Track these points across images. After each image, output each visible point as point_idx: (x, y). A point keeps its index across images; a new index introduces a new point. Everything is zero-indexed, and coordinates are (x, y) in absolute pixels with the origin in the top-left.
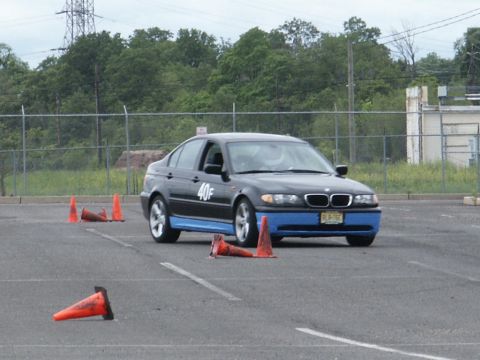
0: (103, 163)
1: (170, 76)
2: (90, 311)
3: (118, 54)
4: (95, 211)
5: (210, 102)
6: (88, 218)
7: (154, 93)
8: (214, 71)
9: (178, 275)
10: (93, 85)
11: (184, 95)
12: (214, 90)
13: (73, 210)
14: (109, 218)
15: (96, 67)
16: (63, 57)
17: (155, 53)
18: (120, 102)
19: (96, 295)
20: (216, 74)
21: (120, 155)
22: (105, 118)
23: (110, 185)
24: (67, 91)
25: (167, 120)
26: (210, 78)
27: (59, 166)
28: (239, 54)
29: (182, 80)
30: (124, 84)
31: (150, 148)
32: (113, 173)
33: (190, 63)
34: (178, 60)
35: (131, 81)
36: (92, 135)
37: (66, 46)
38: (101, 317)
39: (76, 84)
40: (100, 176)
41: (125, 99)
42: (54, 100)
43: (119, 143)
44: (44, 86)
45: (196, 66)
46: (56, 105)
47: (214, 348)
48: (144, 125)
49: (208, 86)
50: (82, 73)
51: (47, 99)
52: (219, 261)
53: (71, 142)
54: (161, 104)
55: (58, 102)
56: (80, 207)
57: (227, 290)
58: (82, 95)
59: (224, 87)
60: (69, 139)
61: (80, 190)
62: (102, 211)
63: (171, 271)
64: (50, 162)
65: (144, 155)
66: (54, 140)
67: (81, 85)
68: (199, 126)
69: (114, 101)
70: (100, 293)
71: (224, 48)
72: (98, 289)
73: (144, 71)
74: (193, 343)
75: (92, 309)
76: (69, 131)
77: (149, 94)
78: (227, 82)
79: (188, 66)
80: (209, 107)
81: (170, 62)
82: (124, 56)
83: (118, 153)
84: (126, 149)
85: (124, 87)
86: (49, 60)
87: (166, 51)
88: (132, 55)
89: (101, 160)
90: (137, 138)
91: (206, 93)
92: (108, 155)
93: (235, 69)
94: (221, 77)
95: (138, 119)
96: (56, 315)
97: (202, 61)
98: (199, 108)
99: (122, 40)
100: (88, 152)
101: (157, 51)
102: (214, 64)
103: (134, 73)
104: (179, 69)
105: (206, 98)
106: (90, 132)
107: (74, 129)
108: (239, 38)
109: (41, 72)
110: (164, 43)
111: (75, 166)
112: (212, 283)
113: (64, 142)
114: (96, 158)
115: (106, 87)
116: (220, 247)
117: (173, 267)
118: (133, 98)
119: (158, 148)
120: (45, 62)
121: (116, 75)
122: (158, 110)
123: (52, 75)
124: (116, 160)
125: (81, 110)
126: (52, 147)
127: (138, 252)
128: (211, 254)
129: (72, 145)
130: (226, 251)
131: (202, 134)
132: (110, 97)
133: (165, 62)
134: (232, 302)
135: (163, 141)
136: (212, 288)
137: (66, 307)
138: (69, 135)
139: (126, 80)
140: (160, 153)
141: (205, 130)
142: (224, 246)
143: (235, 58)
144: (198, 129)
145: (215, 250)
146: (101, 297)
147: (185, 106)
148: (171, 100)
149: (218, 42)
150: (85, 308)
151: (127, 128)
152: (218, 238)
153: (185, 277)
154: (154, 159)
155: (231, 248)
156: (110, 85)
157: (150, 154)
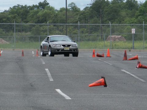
0: (103, 39)
1: (123, 13)
2: (100, 84)
3: (107, 6)
4: (101, 54)
5: (135, 21)
6: (98, 56)
7: (118, 18)
8: (137, 12)
9: (127, 73)
10: (100, 15)
11: (127, 19)
12: (137, 17)
13: (94, 53)
14: (105, 56)
15: (101, 10)
16: (91, 7)
17: (119, 6)
18: (108, 21)
19: (102, 79)
21: (108, 37)
22: (103, 26)
23: (105, 46)
24: (92, 17)
25: (122, 27)
26: (136, 14)
27: (89, 40)
28: (145, 6)
29: (127, 14)
30: (109, 15)
32: (106, 42)
33: (130, 9)
34: (126, 8)
35: (111, 15)
37: (92, 4)
38: (103, 86)
39: (95, 15)
40: (102, 43)
41: (110, 20)
42: (88, 20)
43: (107, 33)
44: (85, 15)
45: (131, 10)
46: (88, 22)
47: (138, 96)
48: (115, 28)
49: (135, 16)
50: (97, 12)
51: (86, 19)
52: (139, 69)
53: (93, 33)
54: (120, 22)
55: (89, 20)
56: (96, 52)
57: (142, 79)
58: (96, 19)
59: (140, 17)
60: (92, 32)
61: (96, 48)
62: (103, 54)
63: (125, 72)
64: (86, 39)
65: (115, 37)
66: (88, 32)
67: (96, 16)
68: (133, 28)
70: (103, 79)
71: (141, 5)
72: (102, 77)
73: (116, 12)
74: (132, 94)
75: (100, 83)
76: (92, 29)
77: (117, 18)
78: (141, 15)
79: (129, 10)
80: (135, 23)
81: (124, 9)
82: (110, 7)
83: (107, 36)
84: (110, 35)
85: (109, 16)
86: (87, 8)
87: (122, 5)
88: (112, 7)
89: (102, 38)
90: (113, 32)
91: (134, 18)
92: (104, 37)
93: (144, 11)
94: (139, 13)
95: (113, 26)
96: (90, 85)
97: (133, 8)
98: (132, 23)
99: (109, 2)
100: (98, 36)
101: (119, 5)
102: (137, 9)
103: (113, 12)
104: (126, 11)
105: (134, 20)
106: (99, 30)
107: (94, 29)
108: (145, 2)
109: (84, 11)
110: (122, 3)
111: (94, 40)
112: (137, 76)
113: (91, 33)
114: (100, 38)
116: (139, 65)
117: (125, 71)
118: (112, 19)
119: (119, 35)
120: (85, 8)
121: (107, 12)
122: (120, 23)
123: (88, 12)
124: (106, 38)
125: (96, 23)
126: (87, 34)
127: (114, 66)
128: (137, 67)
129: (93, 34)
130: (141, 67)
131: (133, 31)
132: (105, 19)
133: (122, 9)
134: (143, 82)
135: (121, 33)
136: (137, 77)
137: (92, 83)
138: (92, 30)
139: (110, 14)
140: (120, 36)
141: (134, 29)
142: (141, 65)
143: (144, 8)
144: (132, 29)
145: (138, 66)
146: (103, 80)
147: (128, 22)
148: (123, 20)
149: (139, 3)
150: (98, 83)
151: (110, 29)
152: (139, 63)
153: (128, 74)
154: (118, 38)
155: (143, 66)
156: (105, 15)
157: (117, 36)
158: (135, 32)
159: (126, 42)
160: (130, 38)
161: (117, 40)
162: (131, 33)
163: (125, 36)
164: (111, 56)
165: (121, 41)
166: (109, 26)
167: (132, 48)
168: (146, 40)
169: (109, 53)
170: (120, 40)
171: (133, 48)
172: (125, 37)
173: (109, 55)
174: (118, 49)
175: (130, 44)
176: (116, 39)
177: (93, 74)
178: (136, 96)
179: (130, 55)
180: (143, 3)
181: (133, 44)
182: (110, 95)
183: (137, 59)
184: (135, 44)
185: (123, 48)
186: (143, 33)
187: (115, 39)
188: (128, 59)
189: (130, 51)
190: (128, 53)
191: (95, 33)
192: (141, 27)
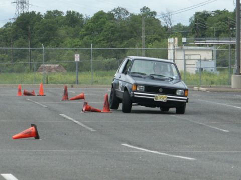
0: (32, 70)
1: (62, 32)
2: (28, 135)
3: (39, 21)
4: (30, 91)
5: (80, 43)
6: (26, 94)
7: (55, 39)
9: (68, 119)
10: (28, 35)
11: (68, 40)
12: (82, 38)
13: (20, 90)
14: (36, 94)
15: (29, 27)
16: (14, 23)
17: (56, 21)
18: (40, 43)
19: (31, 128)
20: (83, 31)
21: (40, 66)
22: (33, 50)
23: (36, 80)
24: (16, 38)
25: (60, 51)
26: (80, 33)
27: (12, 71)
28: (93, 22)
29: (68, 34)
30: (42, 35)
31: (53, 64)
32: (39, 75)
34: (66, 25)
35: (44, 34)
36: (27, 58)
37: (16, 18)
38: (34, 138)
39: (20, 35)
40: (31, 76)
41: (42, 41)
42: (10, 42)
43: (39, 61)
44: (6, 35)
45: (74, 27)
46: (11, 44)
47: (85, 152)
48: (51, 53)
49: (79, 36)
50: (23, 30)
51: (7, 41)
52: (85, 113)
53: (18, 60)
54: (58, 44)
55: (12, 42)
56: (23, 89)
57: (91, 127)
58: (23, 40)
59: (87, 37)
61: (22, 82)
62: (32, 91)
63: (65, 118)
64: (8, 69)
65: (50, 67)
66: (10, 59)
67: (22, 35)
69: (37, 42)
70: (33, 127)
71: (87, 19)
72: (32, 125)
73: (51, 29)
74: (75, 150)
75: (30, 134)
76: (17, 55)
77: (52, 39)
78: (88, 34)
79: (70, 27)
80: (80, 46)
81: (62, 25)
82: (42, 22)
83: (38, 65)
84: (43, 64)
85: (42, 36)
86: (8, 24)
87: (60, 21)
88: (45, 22)
90: (47, 59)
91: (78, 40)
92: (35, 67)
93: (92, 29)
94: (85, 32)
95: (48, 50)
96: (14, 137)
97: (77, 25)
98: (75, 46)
99: (41, 15)
100: (25, 65)
102: (82, 26)
103: (47, 30)
104: (66, 29)
105: (78, 42)
106: (26, 56)
107: (19, 55)
108: (93, 15)
109: (4, 29)
110: (60, 17)
111: (20, 71)
112: (83, 123)
113: (15, 60)
114: (29, 67)
115: (34, 36)
116: (86, 107)
117: (66, 116)
118: (46, 41)
119: (56, 63)
120: (6, 24)
121: (38, 30)
122: (57, 47)
123: (10, 30)
124: (38, 69)
126: (9, 62)
127: (50, 109)
128: (82, 111)
129: (18, 62)
130: (89, 110)
131: (77, 58)
132: (35, 40)
133: (60, 25)
134: (93, 132)
135: (59, 60)
136: (83, 125)
137: (18, 133)
138: (17, 57)
139: (42, 33)
140: (57, 65)
141: (79, 55)
142: (88, 107)
143: (92, 24)
144: (76, 55)
145: (84, 109)
146: (34, 129)
147: (69, 45)
148: (62, 42)
149: (84, 17)
150: (26, 133)
151: (43, 54)
152: (86, 104)
153: (71, 120)
154: (55, 69)
155: (92, 108)
156: (35, 35)
157: (53, 66)
158: (80, 60)
159: (66, 74)
160: (72, 68)
161: (54, 71)
162: (74, 60)
163: (65, 65)
164: (44, 94)
165: (59, 72)
166: (41, 51)
167: (74, 83)
168: (95, 70)
169: (42, 90)
170: (57, 71)
171: (77, 82)
172: (65, 67)
173: (43, 93)
174: (54, 83)
175: (72, 77)
176: (52, 69)
177: (19, 121)
178: (83, 152)
179: (73, 92)
180: (91, 17)
181: (77, 77)
182: (43, 152)
183: (82, 98)
184: (79, 76)
185: (62, 83)
186: (91, 60)
187: (50, 70)
188: (70, 98)
189: (72, 87)
190: (70, 90)
191: (20, 60)
192: (88, 52)
